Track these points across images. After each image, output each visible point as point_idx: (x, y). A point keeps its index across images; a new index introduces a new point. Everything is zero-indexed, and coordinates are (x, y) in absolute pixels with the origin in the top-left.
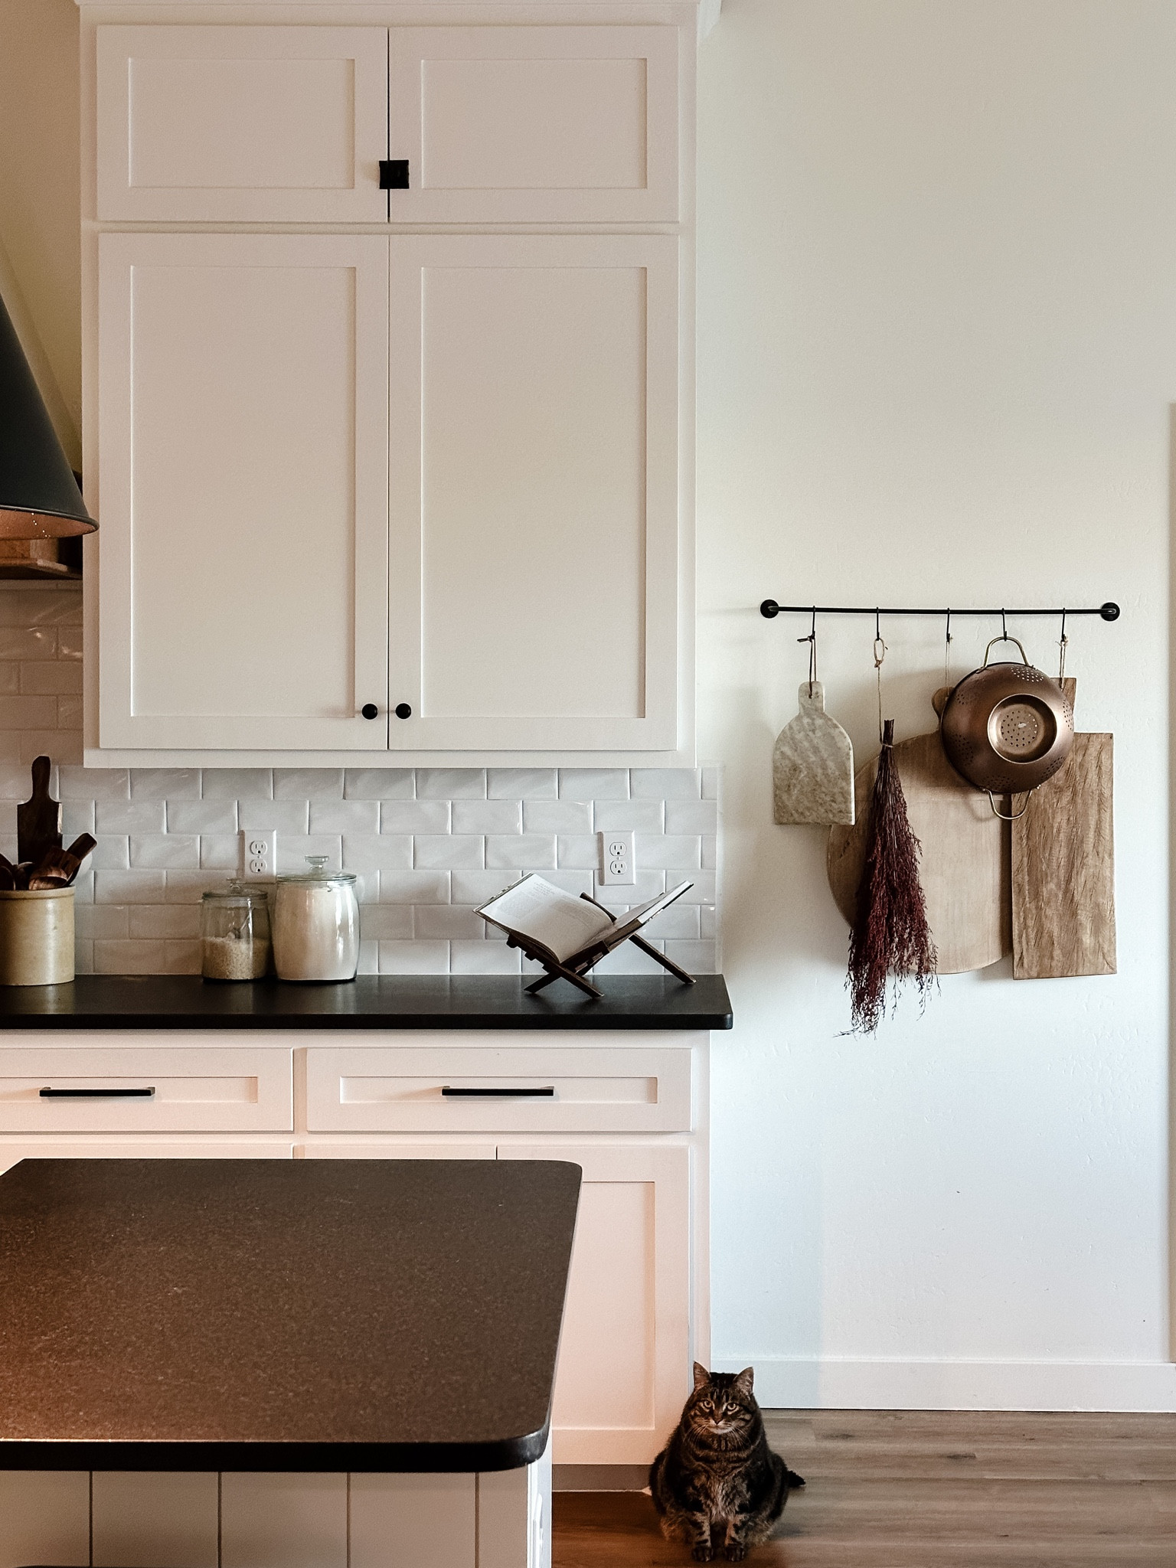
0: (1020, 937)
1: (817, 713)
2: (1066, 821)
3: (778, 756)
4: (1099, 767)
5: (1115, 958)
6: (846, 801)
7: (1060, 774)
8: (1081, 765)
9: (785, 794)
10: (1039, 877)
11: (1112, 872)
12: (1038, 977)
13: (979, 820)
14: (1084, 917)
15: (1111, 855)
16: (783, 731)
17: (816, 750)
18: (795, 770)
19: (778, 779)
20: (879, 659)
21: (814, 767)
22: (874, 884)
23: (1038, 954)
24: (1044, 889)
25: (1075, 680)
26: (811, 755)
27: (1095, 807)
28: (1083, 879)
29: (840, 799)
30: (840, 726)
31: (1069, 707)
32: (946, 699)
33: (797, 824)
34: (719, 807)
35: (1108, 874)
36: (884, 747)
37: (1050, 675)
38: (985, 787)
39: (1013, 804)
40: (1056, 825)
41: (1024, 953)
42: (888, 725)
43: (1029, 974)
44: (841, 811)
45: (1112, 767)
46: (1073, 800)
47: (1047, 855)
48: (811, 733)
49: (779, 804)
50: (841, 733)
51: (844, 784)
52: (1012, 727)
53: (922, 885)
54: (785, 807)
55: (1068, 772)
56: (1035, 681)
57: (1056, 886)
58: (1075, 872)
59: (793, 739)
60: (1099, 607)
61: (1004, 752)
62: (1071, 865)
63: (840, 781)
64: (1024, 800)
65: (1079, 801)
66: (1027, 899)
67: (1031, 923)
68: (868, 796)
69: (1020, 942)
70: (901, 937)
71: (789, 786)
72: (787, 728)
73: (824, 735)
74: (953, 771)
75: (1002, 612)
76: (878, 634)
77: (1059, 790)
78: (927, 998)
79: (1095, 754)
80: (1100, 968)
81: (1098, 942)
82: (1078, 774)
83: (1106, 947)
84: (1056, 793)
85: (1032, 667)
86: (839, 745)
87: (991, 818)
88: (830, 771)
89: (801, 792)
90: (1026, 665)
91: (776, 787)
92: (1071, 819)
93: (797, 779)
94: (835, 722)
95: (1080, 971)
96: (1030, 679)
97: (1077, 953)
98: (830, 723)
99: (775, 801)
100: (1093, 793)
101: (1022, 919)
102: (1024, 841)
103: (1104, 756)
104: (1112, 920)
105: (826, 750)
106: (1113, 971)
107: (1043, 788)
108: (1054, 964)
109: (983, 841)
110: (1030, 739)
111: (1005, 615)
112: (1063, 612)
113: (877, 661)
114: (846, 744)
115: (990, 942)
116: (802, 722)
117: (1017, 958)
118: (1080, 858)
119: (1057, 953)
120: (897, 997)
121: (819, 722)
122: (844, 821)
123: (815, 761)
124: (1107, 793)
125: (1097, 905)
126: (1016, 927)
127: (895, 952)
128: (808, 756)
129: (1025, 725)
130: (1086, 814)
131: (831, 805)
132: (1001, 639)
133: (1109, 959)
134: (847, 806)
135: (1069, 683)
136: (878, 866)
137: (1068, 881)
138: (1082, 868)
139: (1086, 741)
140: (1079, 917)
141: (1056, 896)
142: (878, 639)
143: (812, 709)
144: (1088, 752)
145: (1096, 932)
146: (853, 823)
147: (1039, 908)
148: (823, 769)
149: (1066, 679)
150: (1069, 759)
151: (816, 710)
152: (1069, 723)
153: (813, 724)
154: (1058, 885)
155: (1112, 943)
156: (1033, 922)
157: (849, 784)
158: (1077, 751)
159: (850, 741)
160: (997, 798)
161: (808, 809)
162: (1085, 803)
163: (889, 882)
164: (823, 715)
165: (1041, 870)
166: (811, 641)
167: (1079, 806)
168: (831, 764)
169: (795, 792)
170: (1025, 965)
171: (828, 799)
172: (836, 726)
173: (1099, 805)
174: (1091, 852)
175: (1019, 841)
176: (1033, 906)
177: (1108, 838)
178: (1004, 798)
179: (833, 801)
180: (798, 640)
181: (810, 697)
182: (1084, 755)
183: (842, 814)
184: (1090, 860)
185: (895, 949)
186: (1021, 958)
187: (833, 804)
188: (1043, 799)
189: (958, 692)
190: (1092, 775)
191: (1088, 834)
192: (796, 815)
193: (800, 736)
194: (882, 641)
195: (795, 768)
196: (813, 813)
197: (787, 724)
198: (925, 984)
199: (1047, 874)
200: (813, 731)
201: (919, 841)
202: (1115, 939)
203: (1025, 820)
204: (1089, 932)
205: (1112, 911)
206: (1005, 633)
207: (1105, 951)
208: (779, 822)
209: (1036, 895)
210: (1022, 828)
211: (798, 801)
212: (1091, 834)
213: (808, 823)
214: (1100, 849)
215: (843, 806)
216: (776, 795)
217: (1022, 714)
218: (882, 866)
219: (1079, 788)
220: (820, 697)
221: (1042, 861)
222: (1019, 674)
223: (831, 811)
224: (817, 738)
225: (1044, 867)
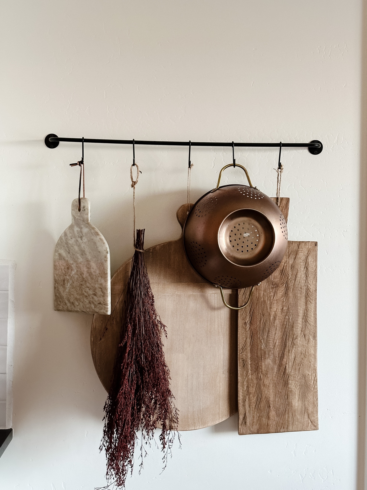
0: (244, 401)
1: (84, 223)
2: (280, 310)
3: (57, 257)
4: (306, 268)
5: (317, 418)
6: (104, 295)
7: (276, 274)
8: (293, 267)
9: (62, 287)
10: (259, 354)
11: (315, 350)
12: (258, 433)
13: (213, 309)
14: (294, 385)
15: (315, 337)
16: (61, 238)
17: (83, 253)
18: (68, 268)
19: (57, 275)
20: (134, 180)
21: (81, 266)
22: (124, 364)
23: (258, 415)
24: (263, 364)
25: (288, 200)
26: (80, 257)
27: (303, 300)
28: (293, 356)
29: (99, 293)
30: (100, 234)
31: (284, 220)
32: (188, 213)
33: (69, 311)
34: (11, 297)
35: (312, 352)
36: (136, 251)
37: (270, 196)
38: (217, 284)
39: (239, 296)
40: (273, 314)
41: (247, 414)
42: (140, 233)
43: (250, 430)
44: (100, 303)
45: (316, 268)
46: (286, 293)
47: (265, 337)
48: (79, 239)
49: (58, 295)
50: (101, 239)
51: (103, 281)
52: (239, 236)
53: (167, 362)
54: (62, 297)
55: (282, 272)
56: (257, 198)
57: (272, 361)
58: (287, 350)
59: (67, 243)
60: (307, 141)
61: (231, 257)
62: (284, 345)
63: (100, 278)
64: (248, 293)
65: (291, 294)
66: (250, 372)
67: (252, 390)
68: (124, 290)
69: (244, 405)
70: (147, 407)
71: (64, 281)
72: (63, 235)
73: (89, 241)
74: (192, 271)
75: (232, 145)
76: (134, 160)
77: (276, 286)
78: (169, 456)
79: (303, 258)
80: (305, 425)
81: (305, 405)
82: (290, 273)
83: (310, 409)
84: (272, 288)
85: (255, 188)
86: (100, 249)
87: (222, 307)
88: (92, 270)
89: (72, 286)
90: (251, 187)
91: (56, 281)
92: (285, 308)
93: (70, 275)
94: (97, 230)
95: (290, 428)
96: (254, 196)
97: (288, 413)
98: (92, 231)
99: (55, 291)
100: (301, 288)
101: (245, 388)
102: (248, 326)
103: (310, 259)
104: (315, 389)
105: (90, 253)
106: (316, 428)
107: (263, 284)
108: (270, 423)
109: (216, 326)
110: (253, 246)
111: (235, 147)
112: (280, 145)
113: (133, 182)
114: (104, 249)
115: (221, 405)
116: (73, 231)
117: (241, 417)
118: (291, 339)
119: (273, 413)
120: (143, 456)
121: (85, 230)
122: (102, 311)
123: (82, 262)
124: (312, 288)
125: (304, 376)
126: (241, 393)
127: (142, 420)
128: (78, 258)
129: (248, 234)
130: (296, 305)
131: (93, 298)
132: (230, 165)
133: (312, 418)
134: (104, 300)
135: (284, 202)
136: (128, 349)
137: (282, 357)
138: (293, 347)
139: (296, 247)
140: (290, 386)
141: (273, 369)
142: (134, 165)
143: (80, 220)
144: (298, 256)
145: (303, 396)
146: (109, 313)
147: (259, 379)
148: (88, 268)
149: (282, 199)
150: (284, 261)
151: (83, 221)
152: (284, 233)
153: (81, 232)
154: (274, 361)
155: (315, 405)
156: (254, 389)
157: (106, 281)
158: (289, 256)
159: (107, 246)
160: (227, 292)
161: (77, 299)
162: (295, 296)
163: (138, 362)
164: (88, 224)
165: (261, 349)
166: (80, 165)
167: (291, 300)
168: (93, 265)
169: (68, 286)
170: (248, 423)
171: (91, 292)
172: (97, 234)
173: (306, 298)
174: (299, 335)
175: (244, 325)
176: (254, 377)
177: (312, 324)
178: (232, 292)
179: (95, 295)
180: (70, 165)
181: (79, 210)
182: (295, 258)
183: (101, 306)
184: (300, 341)
185: (142, 417)
186: (245, 418)
187: (95, 297)
188: (263, 292)
189: (197, 208)
190: (301, 274)
191: (297, 320)
192: (69, 304)
193: (72, 242)
194: (137, 166)
195: (69, 267)
196: (81, 303)
197: (63, 231)
198: (167, 443)
199: (265, 352)
200: (81, 238)
201: (164, 326)
202: (317, 403)
203: (248, 309)
204: (297, 397)
205: (316, 381)
206: (234, 161)
207: (310, 412)
208: (57, 309)
209: (257, 368)
210: (247, 315)
211: (70, 293)
212: (300, 320)
213: (77, 312)
214: (307, 332)
215: (101, 299)
216: (55, 288)
217: (247, 225)
218: (132, 349)
219: (291, 285)
220: (86, 210)
221: (261, 342)
222: (244, 193)
223: (93, 303)
224: (84, 243)
225: (263, 347)
